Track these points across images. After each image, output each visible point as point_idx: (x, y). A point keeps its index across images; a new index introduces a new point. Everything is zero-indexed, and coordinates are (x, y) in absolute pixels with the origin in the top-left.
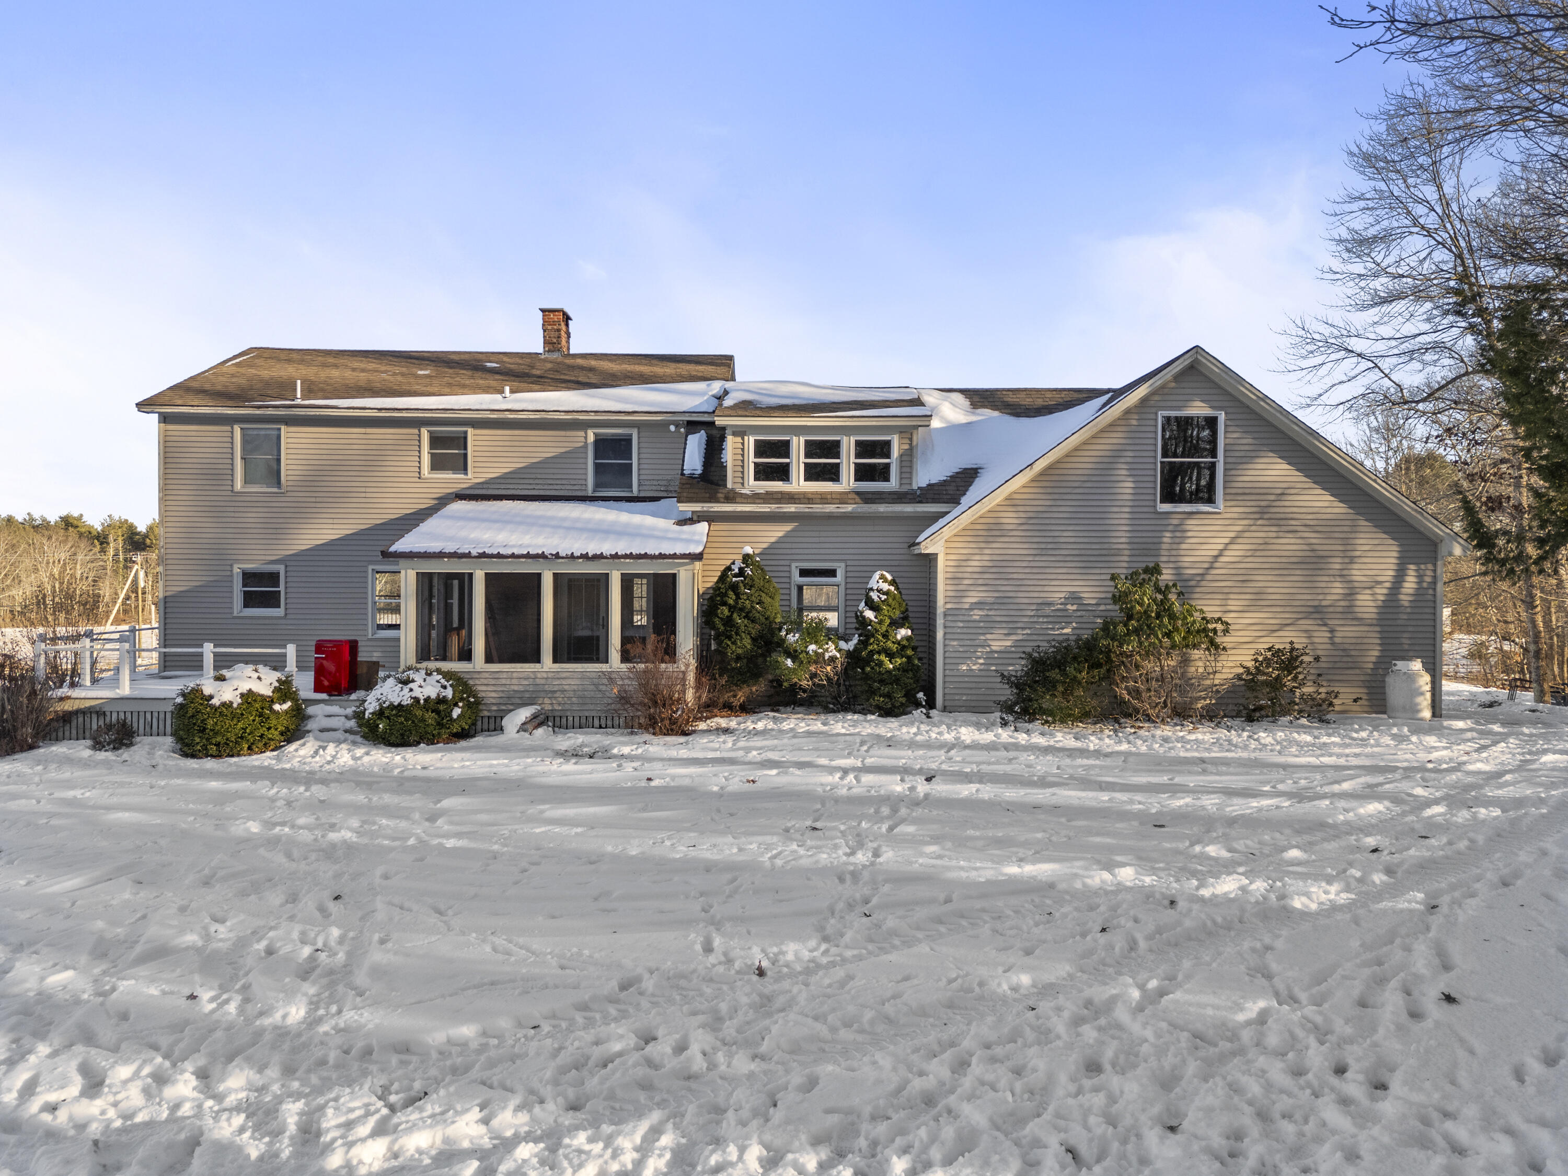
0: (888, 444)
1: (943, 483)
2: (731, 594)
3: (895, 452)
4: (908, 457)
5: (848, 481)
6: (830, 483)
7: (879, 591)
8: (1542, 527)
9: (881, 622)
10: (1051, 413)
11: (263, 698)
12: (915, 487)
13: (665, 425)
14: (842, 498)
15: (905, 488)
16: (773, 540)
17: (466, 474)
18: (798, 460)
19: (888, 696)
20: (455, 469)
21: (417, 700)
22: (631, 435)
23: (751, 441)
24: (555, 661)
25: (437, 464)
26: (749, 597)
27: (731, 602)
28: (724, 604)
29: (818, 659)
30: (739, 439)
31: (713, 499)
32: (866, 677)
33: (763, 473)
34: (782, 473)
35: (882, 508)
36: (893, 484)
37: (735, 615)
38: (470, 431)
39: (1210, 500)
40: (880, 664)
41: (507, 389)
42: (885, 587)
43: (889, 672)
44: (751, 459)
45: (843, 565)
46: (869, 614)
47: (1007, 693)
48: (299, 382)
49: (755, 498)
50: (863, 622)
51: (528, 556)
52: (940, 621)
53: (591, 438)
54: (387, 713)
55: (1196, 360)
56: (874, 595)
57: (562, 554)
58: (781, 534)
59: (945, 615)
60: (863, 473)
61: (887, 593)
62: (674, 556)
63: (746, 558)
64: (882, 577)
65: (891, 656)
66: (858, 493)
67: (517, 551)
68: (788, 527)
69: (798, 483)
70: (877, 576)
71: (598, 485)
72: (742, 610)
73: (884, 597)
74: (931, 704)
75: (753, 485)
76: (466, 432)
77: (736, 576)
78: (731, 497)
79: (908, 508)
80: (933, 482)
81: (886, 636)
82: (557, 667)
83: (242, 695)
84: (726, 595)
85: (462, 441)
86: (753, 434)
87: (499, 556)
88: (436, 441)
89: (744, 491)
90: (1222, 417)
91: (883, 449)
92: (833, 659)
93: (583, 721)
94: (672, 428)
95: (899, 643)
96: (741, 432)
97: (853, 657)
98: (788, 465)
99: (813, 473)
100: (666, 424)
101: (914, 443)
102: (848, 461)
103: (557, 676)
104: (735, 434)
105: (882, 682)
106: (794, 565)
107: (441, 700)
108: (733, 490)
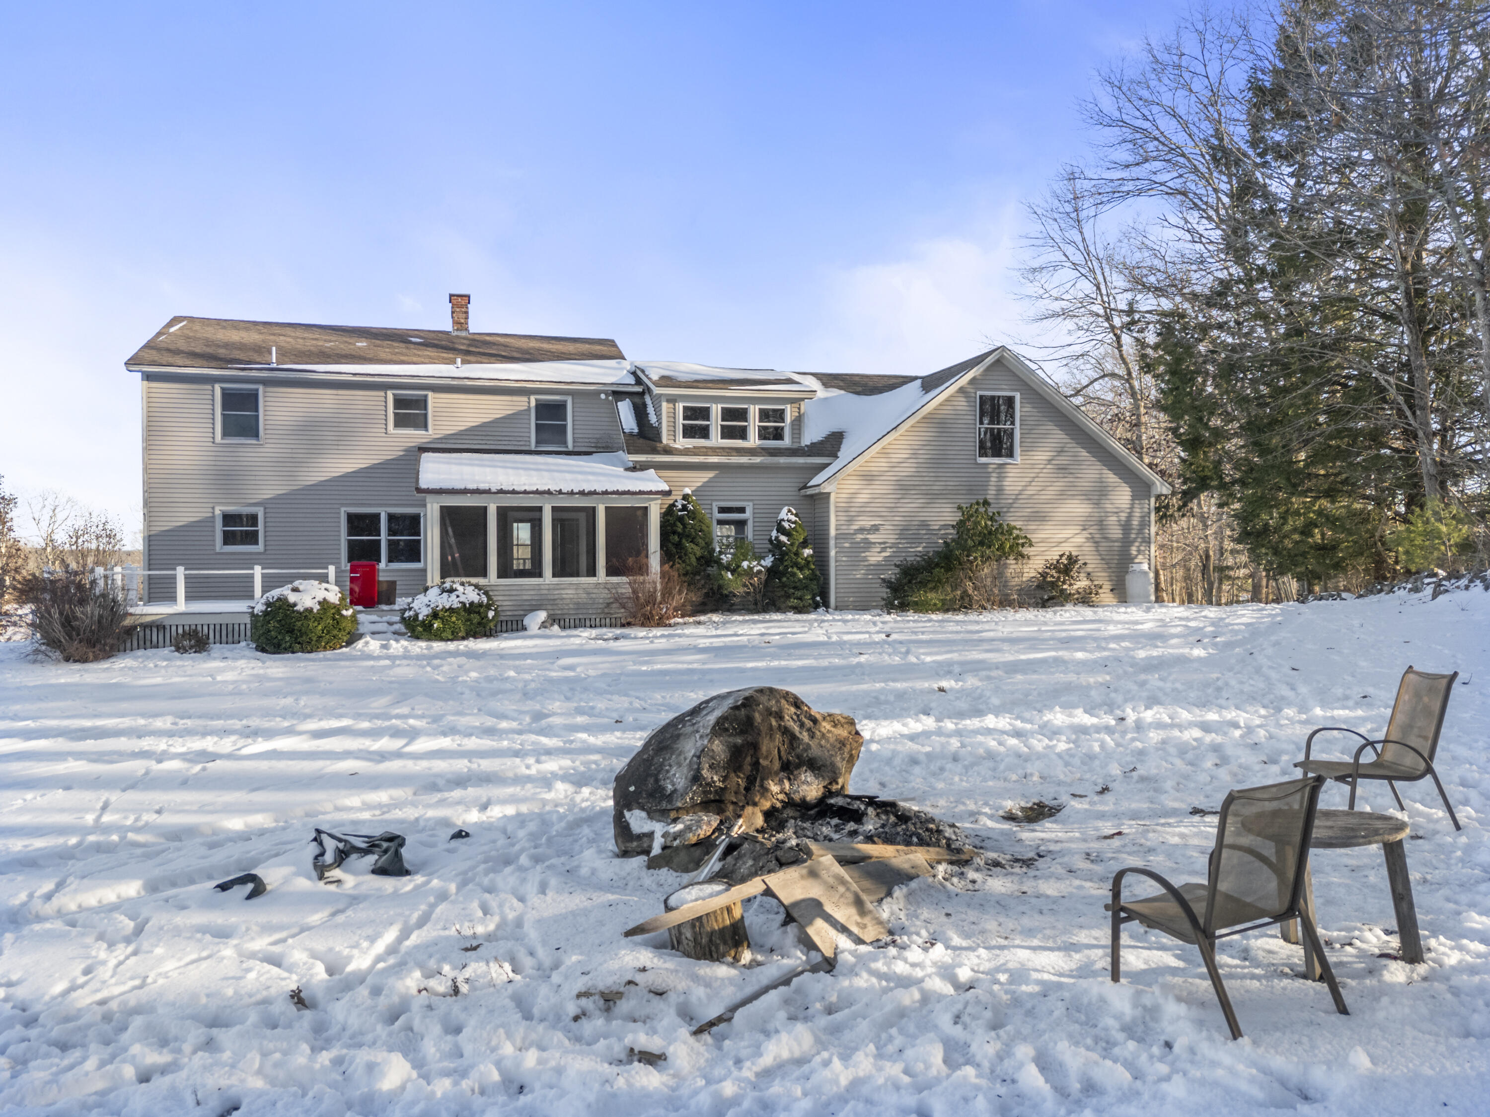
0: (782, 412)
1: (821, 443)
2: (679, 524)
3: (788, 418)
4: (798, 422)
5: (753, 440)
6: (740, 441)
7: (789, 521)
8: (1184, 483)
9: (792, 545)
10: (881, 392)
11: (335, 606)
12: (803, 444)
13: (597, 393)
14: (751, 452)
15: (796, 446)
16: (699, 484)
17: (427, 430)
18: (716, 423)
19: (800, 599)
20: (416, 426)
21: (463, 604)
22: (566, 401)
23: (680, 406)
24: (554, 575)
25: (401, 421)
26: (693, 526)
27: (680, 530)
28: (674, 533)
29: (749, 572)
30: (671, 405)
31: (654, 451)
32: (784, 586)
33: (689, 432)
34: (704, 432)
35: (782, 460)
36: (787, 442)
37: (684, 541)
38: (430, 395)
39: (1011, 455)
40: (794, 575)
41: (459, 360)
42: (793, 518)
43: (800, 580)
44: (681, 421)
45: (751, 504)
46: (784, 538)
47: (885, 592)
48: (274, 349)
49: (686, 452)
50: (779, 544)
51: (537, 492)
52: (832, 543)
53: (533, 403)
54: (441, 614)
55: (1002, 356)
56: (786, 525)
57: (564, 491)
58: (705, 480)
59: (836, 539)
60: (764, 434)
61: (795, 522)
62: (650, 493)
63: (685, 497)
64: (789, 511)
65: (801, 569)
66: (763, 449)
67: (528, 488)
68: (711, 474)
69: (716, 439)
70: (785, 509)
71: (538, 442)
72: (688, 536)
73: (793, 526)
74: (826, 605)
75: (682, 443)
76: (426, 396)
77: (680, 510)
78: (668, 451)
79: (801, 460)
80: (815, 441)
81: (797, 554)
82: (557, 580)
83: (320, 603)
84: (674, 525)
85: (422, 403)
86: (683, 401)
87: (514, 492)
88: (400, 403)
89: (676, 446)
90: (1018, 397)
91: (779, 415)
92: (759, 572)
93: (577, 622)
94: (603, 396)
95: (806, 559)
96: (673, 400)
97: (772, 572)
98: (708, 426)
99: (728, 433)
100: (599, 393)
101: (802, 411)
102: (754, 424)
103: (557, 587)
104: (668, 401)
105: (795, 588)
106: (714, 504)
107: (480, 605)
108: (667, 445)
